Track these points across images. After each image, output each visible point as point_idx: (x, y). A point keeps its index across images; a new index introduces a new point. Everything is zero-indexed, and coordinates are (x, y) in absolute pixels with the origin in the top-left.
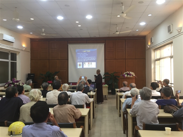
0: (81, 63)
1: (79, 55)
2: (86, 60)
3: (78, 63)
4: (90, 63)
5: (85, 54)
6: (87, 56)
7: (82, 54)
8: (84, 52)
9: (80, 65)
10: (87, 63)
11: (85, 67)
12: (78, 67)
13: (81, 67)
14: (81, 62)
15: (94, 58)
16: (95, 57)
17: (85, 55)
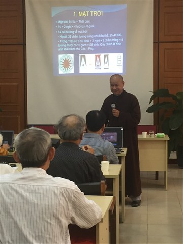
0: (72, 56)
1: (62, 29)
2: (87, 47)
3: (60, 56)
4: (102, 55)
5: (85, 24)
6: (91, 32)
7: (73, 25)
8: (82, 18)
9: (66, 64)
10: (90, 57)
11: (83, 70)
12: (61, 71)
13: (71, 71)
14: (70, 52)
15: (116, 37)
16: (120, 35)
17: (85, 29)
